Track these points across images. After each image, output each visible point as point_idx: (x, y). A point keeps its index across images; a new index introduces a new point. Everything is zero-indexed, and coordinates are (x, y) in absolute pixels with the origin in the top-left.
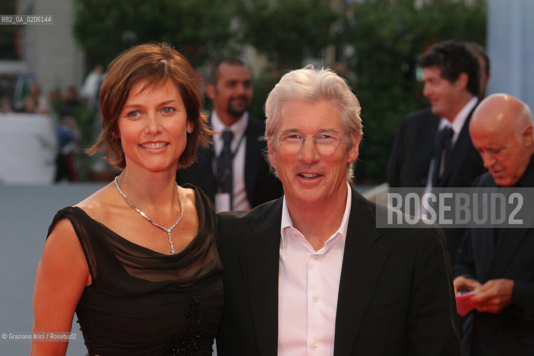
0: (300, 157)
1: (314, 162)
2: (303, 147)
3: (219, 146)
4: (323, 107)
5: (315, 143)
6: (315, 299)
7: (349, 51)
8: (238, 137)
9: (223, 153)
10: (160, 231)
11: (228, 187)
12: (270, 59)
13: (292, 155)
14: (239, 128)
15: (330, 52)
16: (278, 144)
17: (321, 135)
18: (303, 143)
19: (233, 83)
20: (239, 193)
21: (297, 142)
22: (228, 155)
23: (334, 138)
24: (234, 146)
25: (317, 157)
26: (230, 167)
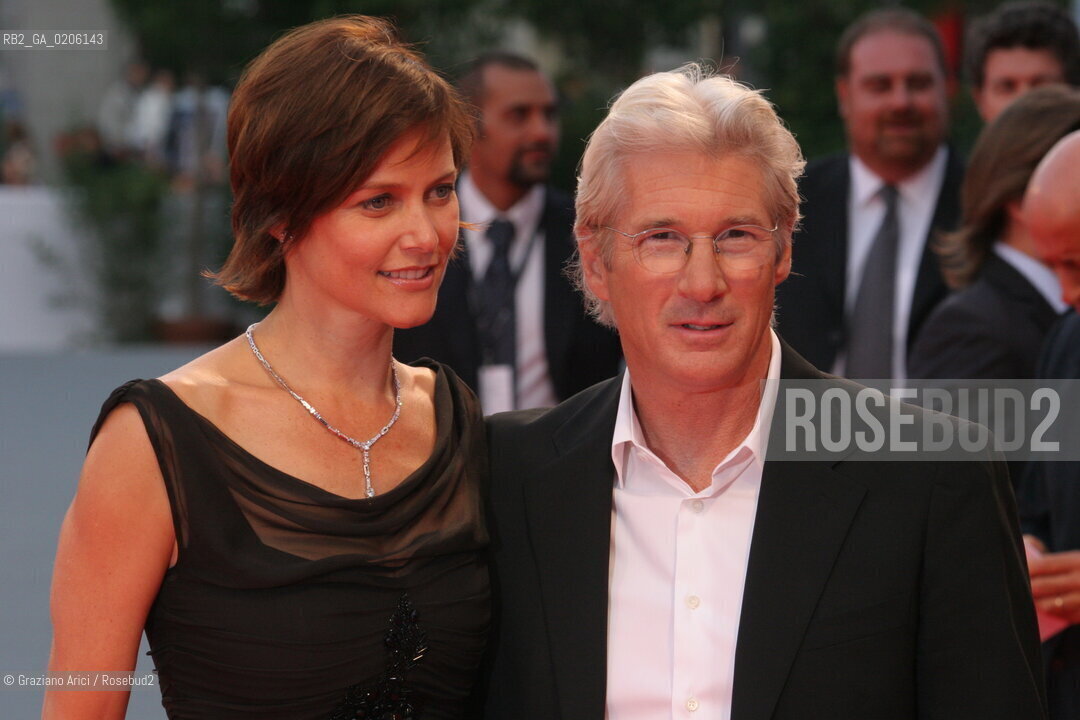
0: (683, 285)
1: (715, 297)
2: (687, 262)
3: (481, 255)
4: (729, 165)
5: (717, 252)
6: (693, 601)
7: (752, 30)
8: (525, 234)
9: (491, 271)
10: (343, 445)
11: (505, 352)
12: (569, 52)
13: (660, 281)
14: (525, 214)
15: (707, 33)
16: (625, 256)
17: (731, 230)
18: (689, 251)
19: (521, 113)
20: (531, 364)
21: (672, 250)
22: (504, 278)
23: (754, 236)
24: (516, 255)
25: (722, 285)
26: (510, 304)
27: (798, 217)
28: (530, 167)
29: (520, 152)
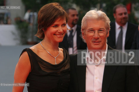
0: (94, 37)
1: (98, 38)
2: (94, 34)
3: (69, 34)
4: (100, 22)
5: (98, 32)
7: (104, 5)
8: (74, 31)
9: (70, 35)
11: (71, 46)
12: (81, 8)
13: (91, 36)
14: (74, 28)
15: (98, 5)
16: (87, 33)
17: (100, 30)
18: (95, 32)
19: (73, 15)
20: (75, 47)
21: (92, 32)
22: (72, 36)
23: (103, 31)
24: (73, 34)
25: (99, 37)
26: (72, 40)
27: (110, 29)
28: (75, 22)
29: (73, 20)
